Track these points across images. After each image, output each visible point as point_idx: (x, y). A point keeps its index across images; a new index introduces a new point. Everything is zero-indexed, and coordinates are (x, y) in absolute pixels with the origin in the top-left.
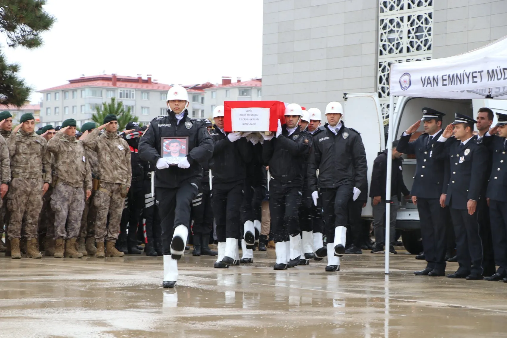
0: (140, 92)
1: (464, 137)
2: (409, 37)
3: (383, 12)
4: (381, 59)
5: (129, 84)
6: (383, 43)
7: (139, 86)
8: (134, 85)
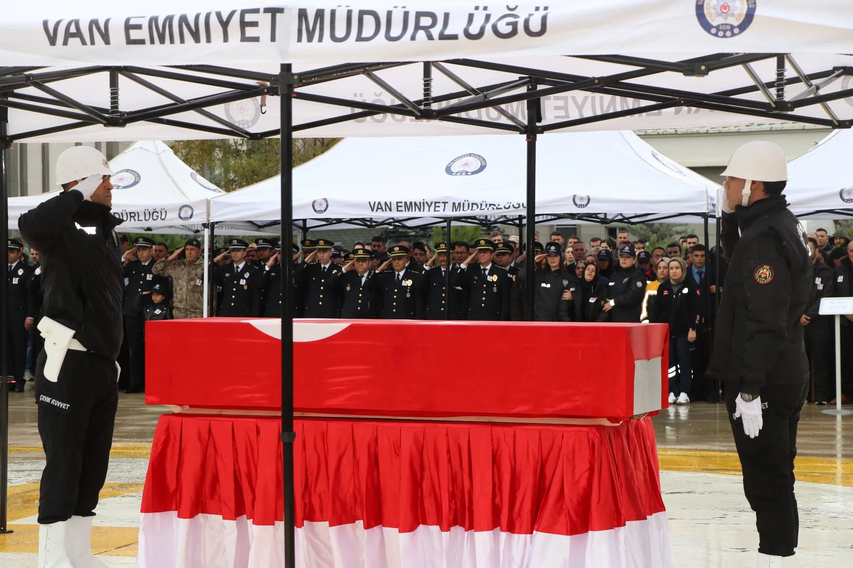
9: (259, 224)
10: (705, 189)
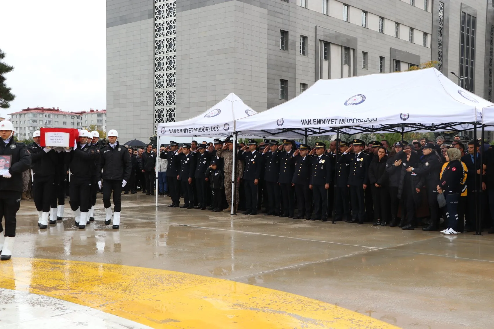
0: (54, 115)
1: (187, 153)
2: (166, 99)
3: (156, 89)
4: (156, 107)
5: (49, 112)
6: (156, 101)
7: (54, 112)
8: (51, 112)
9: (273, 133)
10: (475, 108)
